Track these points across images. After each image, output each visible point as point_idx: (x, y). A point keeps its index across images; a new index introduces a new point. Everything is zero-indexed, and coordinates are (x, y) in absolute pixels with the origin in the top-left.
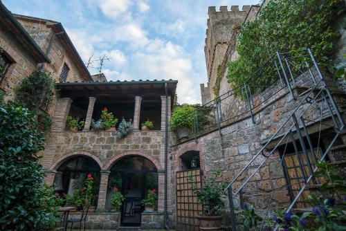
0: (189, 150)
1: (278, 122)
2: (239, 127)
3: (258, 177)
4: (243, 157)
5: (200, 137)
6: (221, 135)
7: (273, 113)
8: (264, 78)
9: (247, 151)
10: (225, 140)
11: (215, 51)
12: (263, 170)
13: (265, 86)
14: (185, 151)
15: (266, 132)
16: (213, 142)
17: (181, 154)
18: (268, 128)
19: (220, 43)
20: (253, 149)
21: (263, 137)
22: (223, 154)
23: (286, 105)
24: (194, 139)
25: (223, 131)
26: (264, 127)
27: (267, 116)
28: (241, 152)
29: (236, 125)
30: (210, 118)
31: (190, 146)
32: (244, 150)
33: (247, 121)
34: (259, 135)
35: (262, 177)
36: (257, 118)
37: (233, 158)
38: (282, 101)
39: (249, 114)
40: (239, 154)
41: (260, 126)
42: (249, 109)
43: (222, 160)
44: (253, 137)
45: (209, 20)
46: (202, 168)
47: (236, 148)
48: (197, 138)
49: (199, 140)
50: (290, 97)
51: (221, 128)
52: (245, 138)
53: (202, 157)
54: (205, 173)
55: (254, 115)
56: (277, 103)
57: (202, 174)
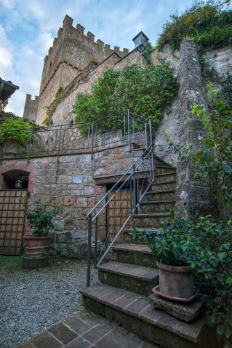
0: (16, 168)
1: (113, 164)
2: (78, 159)
3: (85, 204)
4: (75, 186)
5: (34, 158)
6: (58, 162)
7: (111, 156)
8: (108, 124)
9: (80, 181)
10: (61, 168)
11: (58, 67)
12: (90, 199)
13: (106, 130)
14: (11, 169)
15: (101, 170)
16: (47, 167)
17: (4, 171)
18: (104, 167)
19: (66, 63)
20: (85, 181)
21: (97, 173)
22: (56, 180)
23: (122, 153)
24: (26, 158)
25: (61, 159)
26: (100, 165)
27: (105, 157)
28: (74, 182)
29: (75, 157)
30: (36, 138)
31: (19, 164)
32: (78, 180)
33: (86, 156)
34: (94, 170)
35: (88, 205)
36: (96, 156)
37: (65, 185)
38: (121, 149)
39: (90, 150)
40: (72, 183)
41: (97, 163)
42: (91, 146)
43: (54, 186)
44: (88, 172)
45: (61, 29)
46: (30, 190)
47: (70, 177)
48: (30, 158)
49: (31, 161)
50: (127, 149)
51: (60, 155)
52: (81, 170)
53: (32, 179)
54: (32, 195)
55: (94, 153)
56: (116, 150)
57: (28, 195)
